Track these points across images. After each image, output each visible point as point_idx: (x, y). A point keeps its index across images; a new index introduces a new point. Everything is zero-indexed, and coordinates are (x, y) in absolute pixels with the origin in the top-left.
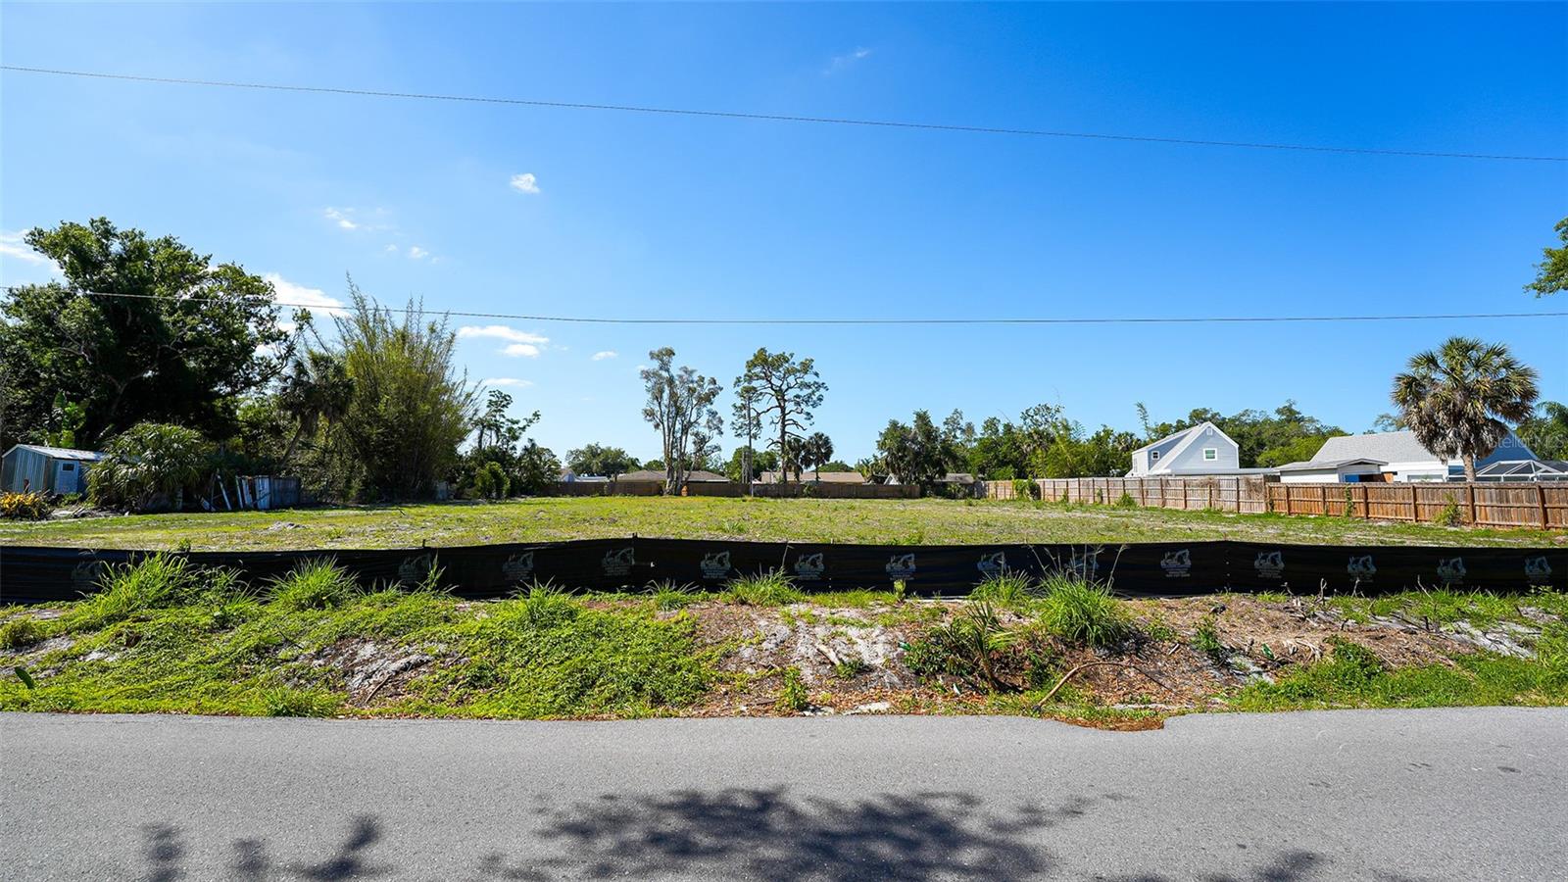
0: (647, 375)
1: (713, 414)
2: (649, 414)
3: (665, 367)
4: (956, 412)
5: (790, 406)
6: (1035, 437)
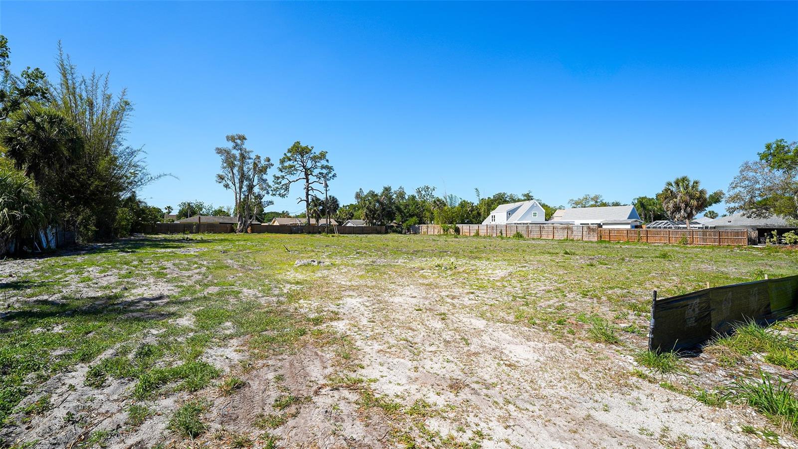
0: (221, 152)
1: (264, 180)
2: (221, 177)
4: (400, 188)
6: (438, 203)
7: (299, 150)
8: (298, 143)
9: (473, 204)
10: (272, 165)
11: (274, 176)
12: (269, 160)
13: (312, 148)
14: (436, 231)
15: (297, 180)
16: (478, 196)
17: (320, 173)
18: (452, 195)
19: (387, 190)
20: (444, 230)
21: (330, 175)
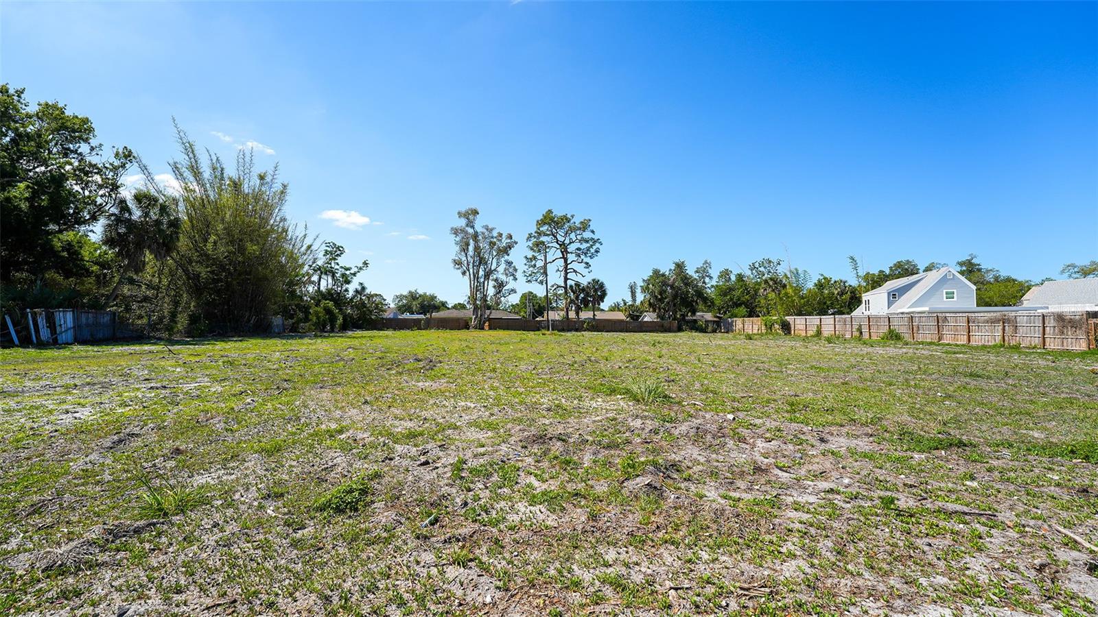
0: (456, 232)
1: (509, 263)
2: (458, 263)
3: (470, 224)
4: (706, 262)
5: (571, 257)
6: (771, 283)
7: (551, 222)
8: (550, 211)
9: (844, 282)
10: (516, 243)
11: (523, 257)
12: (510, 237)
13: (572, 216)
14: (756, 327)
15: (554, 261)
16: (857, 270)
17: (577, 249)
18: (796, 269)
19: (680, 267)
20: (766, 325)
21: (592, 250)
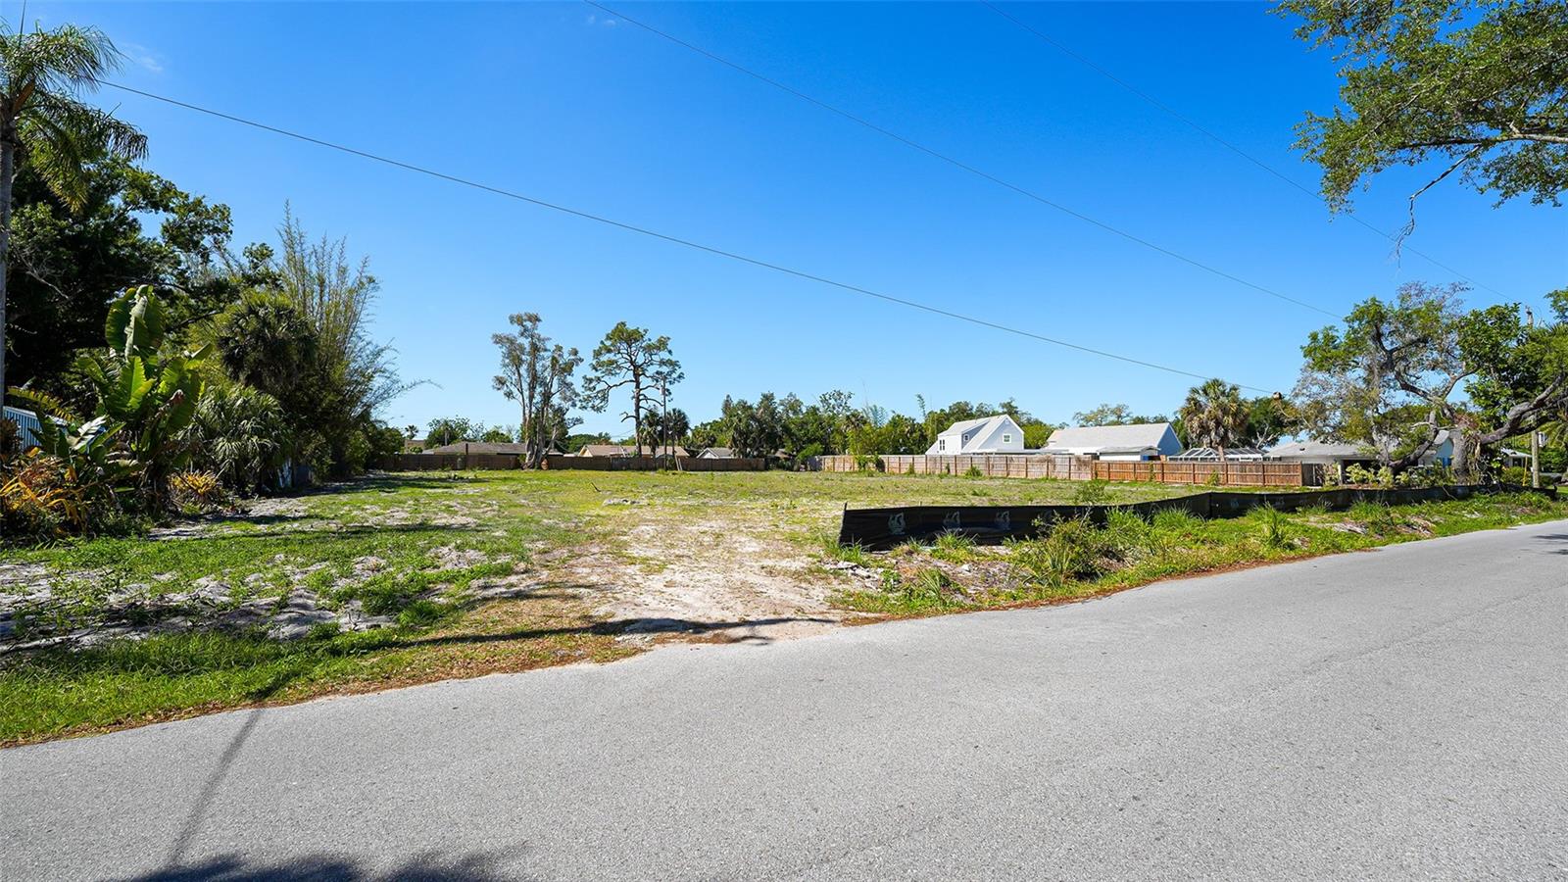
0: (502, 341)
1: (567, 385)
5: (646, 382)
6: (853, 419)
7: (625, 336)
8: (623, 324)
9: (913, 420)
10: (581, 360)
11: (585, 377)
12: (575, 352)
13: (646, 331)
14: (847, 465)
15: (621, 384)
16: (923, 407)
17: (657, 373)
18: (875, 406)
19: (768, 398)
20: (859, 464)
21: (674, 375)
